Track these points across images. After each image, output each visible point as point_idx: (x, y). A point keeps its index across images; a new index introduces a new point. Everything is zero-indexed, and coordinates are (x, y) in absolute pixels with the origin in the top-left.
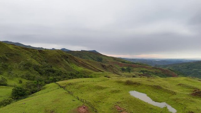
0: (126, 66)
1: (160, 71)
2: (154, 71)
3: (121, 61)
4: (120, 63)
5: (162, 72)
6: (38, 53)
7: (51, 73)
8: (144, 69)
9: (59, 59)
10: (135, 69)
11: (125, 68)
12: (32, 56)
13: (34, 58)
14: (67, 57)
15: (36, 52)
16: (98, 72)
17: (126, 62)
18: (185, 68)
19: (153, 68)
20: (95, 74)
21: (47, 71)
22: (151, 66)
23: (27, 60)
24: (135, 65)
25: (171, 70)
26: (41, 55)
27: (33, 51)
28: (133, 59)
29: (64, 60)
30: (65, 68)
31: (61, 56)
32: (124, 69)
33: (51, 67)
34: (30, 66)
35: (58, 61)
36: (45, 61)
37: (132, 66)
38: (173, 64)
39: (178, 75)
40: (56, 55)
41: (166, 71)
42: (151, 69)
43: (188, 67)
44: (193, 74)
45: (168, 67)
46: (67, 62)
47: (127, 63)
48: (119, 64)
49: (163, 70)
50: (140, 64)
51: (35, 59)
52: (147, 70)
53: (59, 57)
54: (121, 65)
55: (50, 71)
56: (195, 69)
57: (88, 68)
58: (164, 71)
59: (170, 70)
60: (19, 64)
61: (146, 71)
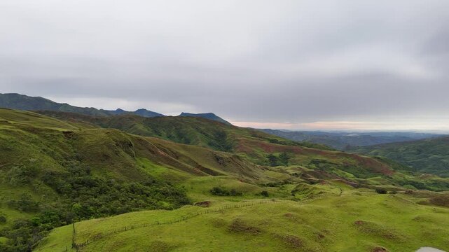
0: (278, 149)
1: (354, 162)
2: (340, 161)
3: (269, 139)
4: (266, 142)
5: (359, 165)
6: (61, 140)
7: (83, 189)
8: (319, 157)
9: (110, 152)
10: (298, 157)
11: (277, 154)
12: (44, 147)
13: (48, 154)
14: (131, 145)
15: (58, 135)
16: (202, 175)
17: (279, 140)
18: (413, 153)
19: (338, 154)
20: (193, 183)
21: (75, 185)
22: (334, 150)
23: (29, 162)
24: (299, 147)
25: (379, 158)
26: (67, 142)
27: (48, 134)
28: (297, 133)
29: (123, 153)
30: (122, 172)
31: (114, 144)
32: (274, 157)
33: (88, 172)
34: (34, 176)
35: (106, 157)
36: (77, 158)
37: (292, 151)
38: (387, 144)
39: (394, 171)
40: (101, 143)
41: (369, 161)
42: (333, 157)
43: (420, 151)
44: (430, 166)
45: (375, 151)
46: (128, 157)
47: (281, 143)
48: (263, 145)
49: (361, 158)
50: (311, 146)
51: (52, 155)
52: (325, 159)
53: (109, 147)
54: (267, 148)
55: (83, 183)
56: (435, 156)
57: (179, 168)
58: (363, 162)
59: (376, 160)
60: (9, 172)
61: (324, 162)
